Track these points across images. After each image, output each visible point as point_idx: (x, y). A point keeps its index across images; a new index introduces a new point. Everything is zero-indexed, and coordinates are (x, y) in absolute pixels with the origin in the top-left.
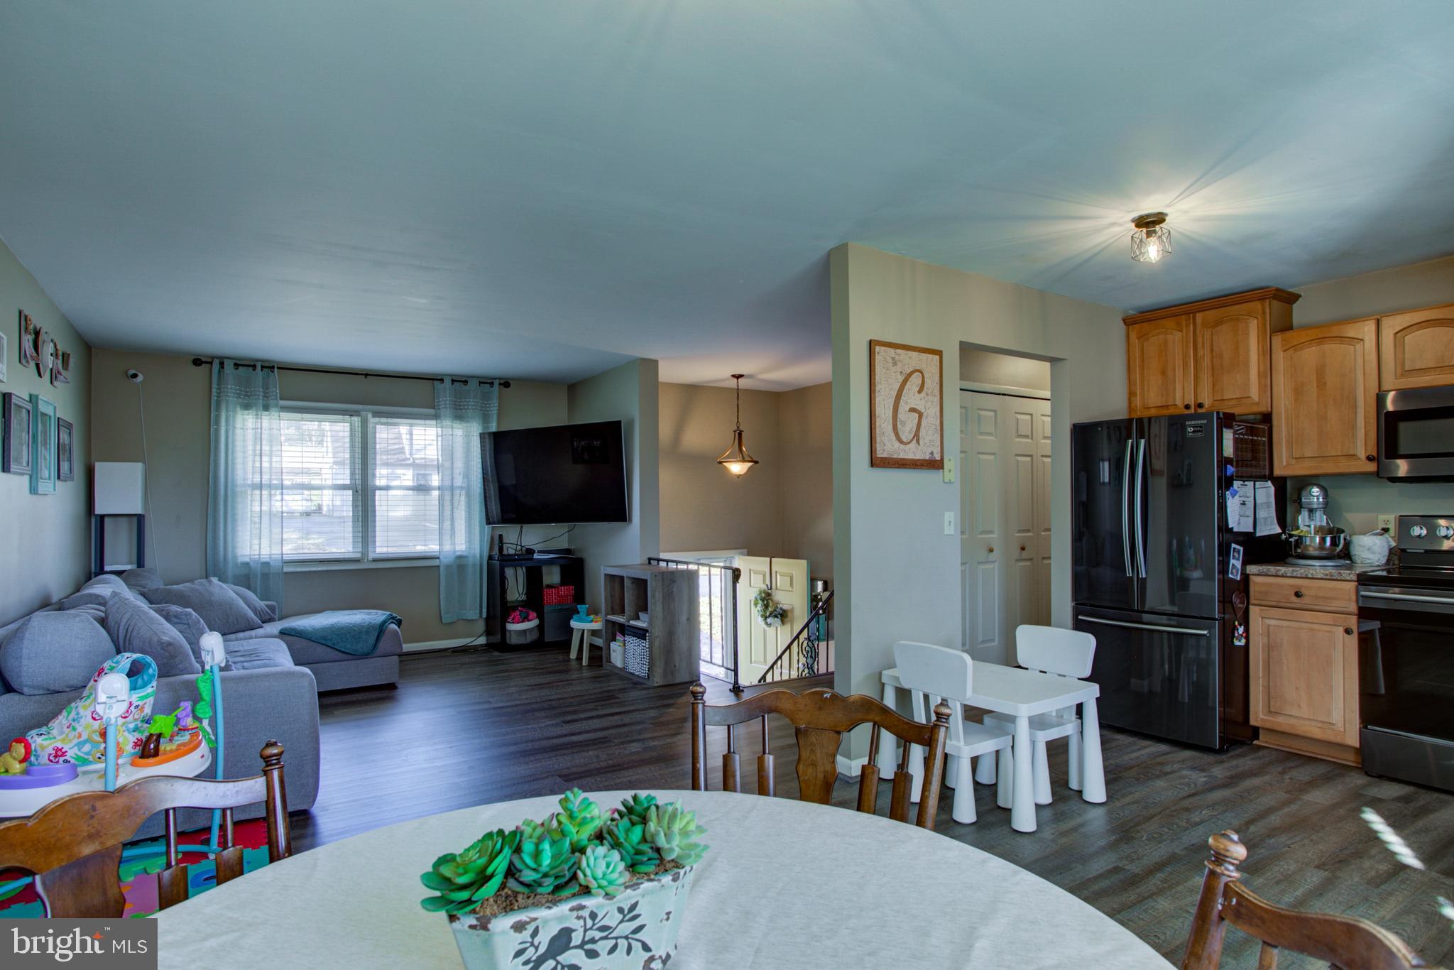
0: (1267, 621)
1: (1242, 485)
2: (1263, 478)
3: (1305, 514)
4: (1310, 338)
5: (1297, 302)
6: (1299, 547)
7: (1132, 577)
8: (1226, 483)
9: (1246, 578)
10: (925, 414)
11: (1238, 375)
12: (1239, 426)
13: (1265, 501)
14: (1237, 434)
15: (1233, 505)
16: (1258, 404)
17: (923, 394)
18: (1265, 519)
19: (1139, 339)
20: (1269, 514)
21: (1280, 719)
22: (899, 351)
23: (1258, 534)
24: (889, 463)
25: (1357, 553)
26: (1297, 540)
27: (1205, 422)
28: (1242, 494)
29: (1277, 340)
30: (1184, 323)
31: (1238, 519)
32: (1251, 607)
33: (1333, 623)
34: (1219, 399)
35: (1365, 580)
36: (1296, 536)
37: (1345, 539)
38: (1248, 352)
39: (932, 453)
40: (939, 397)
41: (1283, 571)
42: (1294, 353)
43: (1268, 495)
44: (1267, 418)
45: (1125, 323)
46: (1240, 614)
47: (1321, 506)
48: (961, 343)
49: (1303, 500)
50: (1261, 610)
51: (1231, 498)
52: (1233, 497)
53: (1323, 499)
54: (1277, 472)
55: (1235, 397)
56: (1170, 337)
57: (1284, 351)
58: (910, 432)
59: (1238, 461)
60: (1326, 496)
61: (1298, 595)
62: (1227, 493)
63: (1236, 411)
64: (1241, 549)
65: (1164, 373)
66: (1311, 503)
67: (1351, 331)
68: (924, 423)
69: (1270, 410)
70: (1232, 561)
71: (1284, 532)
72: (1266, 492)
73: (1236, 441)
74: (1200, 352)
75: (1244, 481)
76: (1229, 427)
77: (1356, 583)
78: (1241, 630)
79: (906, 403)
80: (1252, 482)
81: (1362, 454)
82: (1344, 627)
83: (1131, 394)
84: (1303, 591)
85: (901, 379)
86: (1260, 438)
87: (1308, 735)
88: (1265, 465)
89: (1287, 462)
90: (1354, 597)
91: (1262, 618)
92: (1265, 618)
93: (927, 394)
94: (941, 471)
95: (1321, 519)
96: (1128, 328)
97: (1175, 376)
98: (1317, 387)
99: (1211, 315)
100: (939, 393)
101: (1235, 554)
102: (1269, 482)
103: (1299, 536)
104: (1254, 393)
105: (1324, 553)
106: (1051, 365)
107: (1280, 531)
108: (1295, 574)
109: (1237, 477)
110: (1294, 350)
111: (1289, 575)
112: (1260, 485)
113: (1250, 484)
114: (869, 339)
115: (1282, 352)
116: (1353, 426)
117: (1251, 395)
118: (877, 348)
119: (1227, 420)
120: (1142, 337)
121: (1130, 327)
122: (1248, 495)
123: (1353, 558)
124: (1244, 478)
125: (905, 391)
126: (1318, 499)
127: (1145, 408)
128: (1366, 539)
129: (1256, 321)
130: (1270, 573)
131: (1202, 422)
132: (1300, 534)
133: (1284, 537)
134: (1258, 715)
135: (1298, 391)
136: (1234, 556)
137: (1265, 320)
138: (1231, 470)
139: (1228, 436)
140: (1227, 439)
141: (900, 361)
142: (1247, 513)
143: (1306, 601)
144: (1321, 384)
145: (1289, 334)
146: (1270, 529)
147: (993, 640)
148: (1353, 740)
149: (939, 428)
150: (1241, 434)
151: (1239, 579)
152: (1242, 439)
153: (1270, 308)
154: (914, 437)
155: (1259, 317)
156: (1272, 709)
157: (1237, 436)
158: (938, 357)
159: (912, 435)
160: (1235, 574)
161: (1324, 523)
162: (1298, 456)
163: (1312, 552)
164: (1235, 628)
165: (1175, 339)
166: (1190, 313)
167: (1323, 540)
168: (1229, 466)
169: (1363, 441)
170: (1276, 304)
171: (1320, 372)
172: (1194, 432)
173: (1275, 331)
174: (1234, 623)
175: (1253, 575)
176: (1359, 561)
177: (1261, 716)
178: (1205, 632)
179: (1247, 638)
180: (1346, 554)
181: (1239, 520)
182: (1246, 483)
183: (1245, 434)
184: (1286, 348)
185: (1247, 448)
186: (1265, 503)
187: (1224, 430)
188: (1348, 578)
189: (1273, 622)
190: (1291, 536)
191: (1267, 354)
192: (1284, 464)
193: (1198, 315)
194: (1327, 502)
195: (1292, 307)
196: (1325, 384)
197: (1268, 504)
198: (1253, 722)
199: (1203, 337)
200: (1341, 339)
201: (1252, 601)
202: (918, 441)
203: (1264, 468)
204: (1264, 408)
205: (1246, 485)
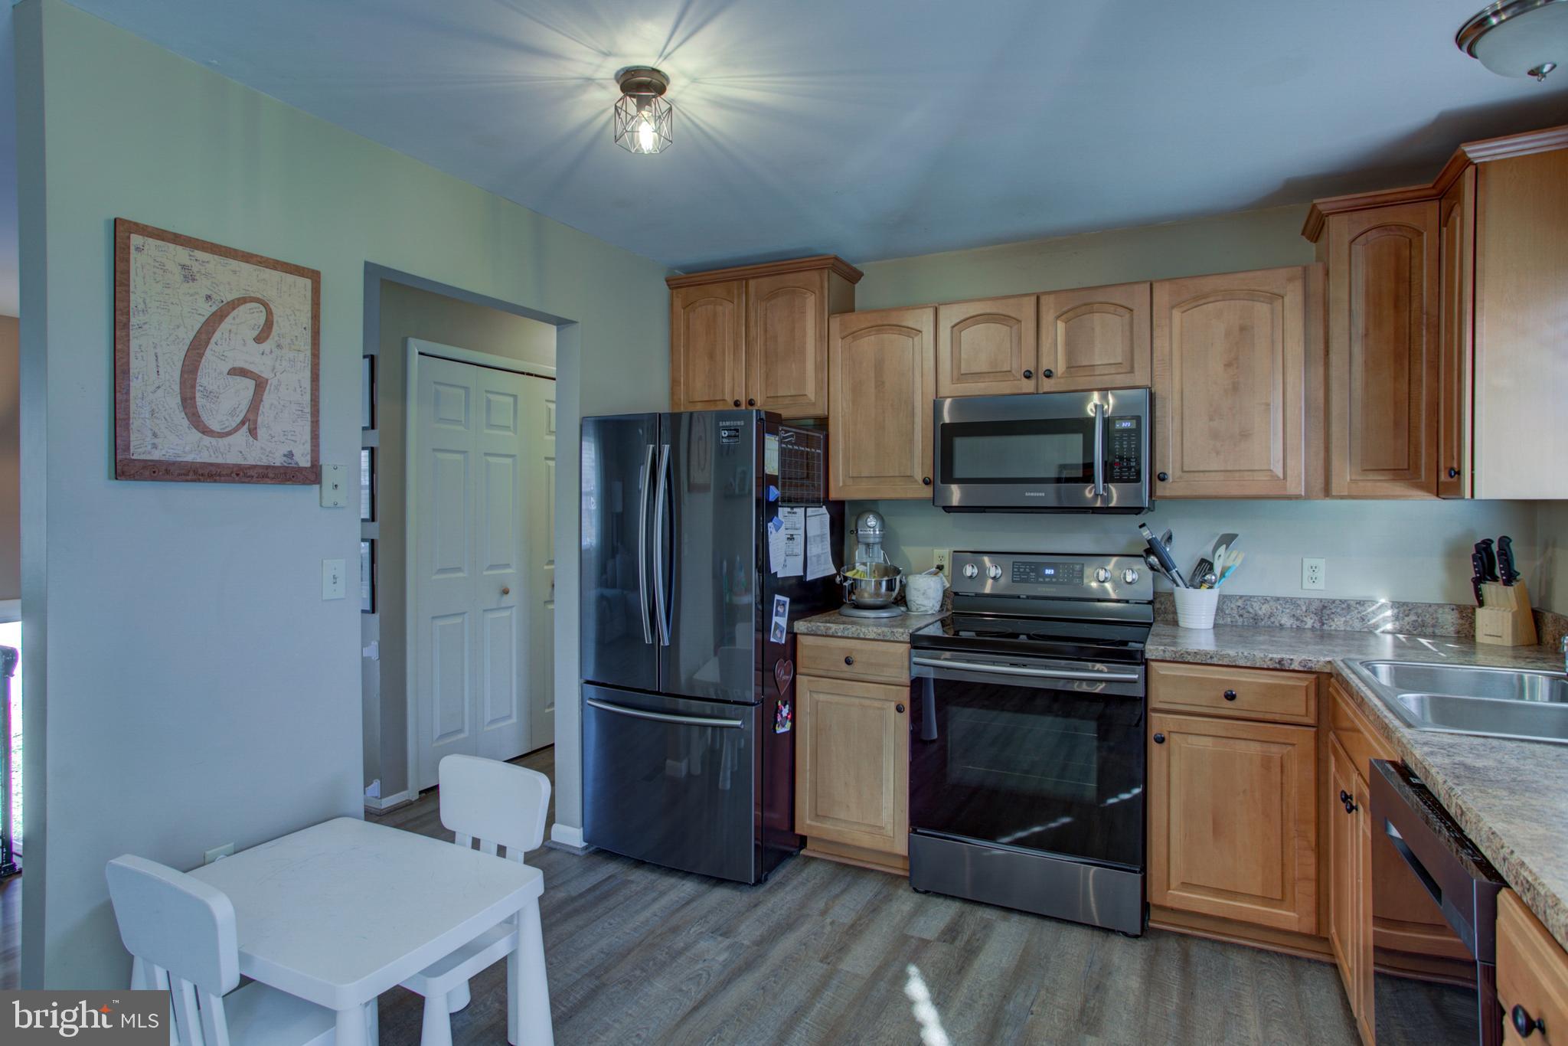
0: (815, 696)
1: (789, 513)
2: (816, 502)
3: (862, 548)
4: (869, 325)
5: (860, 282)
6: (854, 594)
7: (652, 644)
8: (768, 510)
9: (793, 637)
10: (273, 382)
11: (793, 366)
12: (787, 432)
13: (818, 533)
14: (784, 443)
15: (777, 539)
16: (814, 404)
17: (266, 346)
18: (818, 556)
19: (684, 309)
20: (822, 549)
21: (827, 825)
22: (200, 255)
23: (809, 578)
24: (167, 472)
25: (913, 598)
26: (852, 583)
27: (742, 423)
28: (788, 526)
29: (836, 323)
30: (736, 292)
31: (784, 563)
32: (798, 676)
33: (884, 698)
34: (772, 395)
35: (919, 642)
36: (851, 579)
37: (901, 581)
38: (804, 336)
39: (290, 455)
40: (309, 353)
41: (833, 630)
42: (853, 342)
43: (822, 523)
44: (822, 423)
45: (668, 285)
46: (784, 689)
47: (877, 540)
48: (367, 264)
49: (860, 532)
50: (809, 681)
51: (774, 531)
52: (777, 531)
53: (879, 531)
54: (834, 495)
55: (789, 394)
56: (719, 309)
57: (842, 339)
58: (233, 413)
59: (785, 479)
60: (884, 526)
61: (848, 662)
62: (770, 524)
63: (786, 413)
64: (787, 600)
65: (711, 356)
66: (867, 536)
67: (910, 320)
68: (268, 398)
69: (826, 413)
70: (775, 619)
71: (838, 573)
72: (819, 520)
73: (783, 453)
74: (753, 332)
75: (792, 508)
76: (774, 432)
77: (909, 645)
78: (785, 711)
79: (223, 357)
80: (803, 509)
81: (919, 478)
82: (895, 701)
83: (674, 383)
84: (855, 657)
85: (207, 310)
86: (813, 450)
87: (857, 843)
88: (819, 485)
89: (844, 482)
90: (906, 664)
91: (810, 691)
92: (814, 692)
93: (279, 346)
94: (317, 487)
95: (879, 556)
96: (672, 293)
97: (724, 361)
98: (876, 388)
99: (766, 283)
100: (309, 347)
101: (779, 609)
102: (824, 507)
103: (854, 580)
104: (810, 390)
105: (879, 601)
106: (558, 330)
107: (835, 572)
108: (846, 634)
109: (783, 501)
110: (853, 337)
111: (839, 634)
112: (812, 512)
113: (800, 511)
114: (112, 217)
115: (840, 340)
116: (911, 441)
117: (806, 393)
118: (136, 240)
119: (771, 422)
120: (688, 305)
121: (675, 291)
122: (798, 526)
123: (909, 604)
124: (790, 501)
125: (217, 336)
126: (874, 531)
127: (690, 402)
128: (921, 580)
129: (813, 296)
130: (819, 633)
131: (739, 423)
132: (856, 577)
133: (838, 579)
134: (806, 822)
135: (856, 390)
136: (777, 611)
137: (822, 294)
138: (774, 493)
139: (772, 444)
140: (770, 449)
141: (207, 275)
142: (796, 551)
143: (857, 669)
144: (880, 384)
145: (848, 317)
146: (824, 570)
147: (509, 717)
148: (901, 847)
149: (308, 410)
150: (790, 443)
151: (783, 642)
152: (790, 450)
153: (829, 281)
154: (243, 423)
155: (817, 292)
156: (819, 813)
157: (784, 446)
158: (308, 282)
159: (239, 420)
160: (779, 635)
161: (881, 560)
162: (855, 475)
163: (867, 599)
164: (777, 710)
165: (726, 312)
166: (743, 279)
167: (879, 584)
168: (772, 488)
169: (920, 461)
170: (835, 277)
171: (879, 367)
172: (729, 437)
173: (832, 312)
174: (777, 703)
175: (801, 634)
176: (914, 609)
177: (808, 822)
178: (738, 723)
179: (793, 721)
180: (902, 600)
181: (785, 561)
182: (795, 510)
183: (795, 444)
184: (846, 333)
185: (796, 462)
186: (818, 536)
187: (767, 436)
188: (902, 639)
189: (822, 697)
190: (846, 579)
191: (825, 339)
192: (841, 484)
193: (752, 283)
194: (884, 534)
195: (854, 287)
196: (883, 383)
197: (822, 536)
198: (798, 831)
199: (756, 312)
200: (900, 329)
201: (800, 670)
202: (253, 432)
203: (819, 490)
204: (819, 411)
205: (793, 513)
